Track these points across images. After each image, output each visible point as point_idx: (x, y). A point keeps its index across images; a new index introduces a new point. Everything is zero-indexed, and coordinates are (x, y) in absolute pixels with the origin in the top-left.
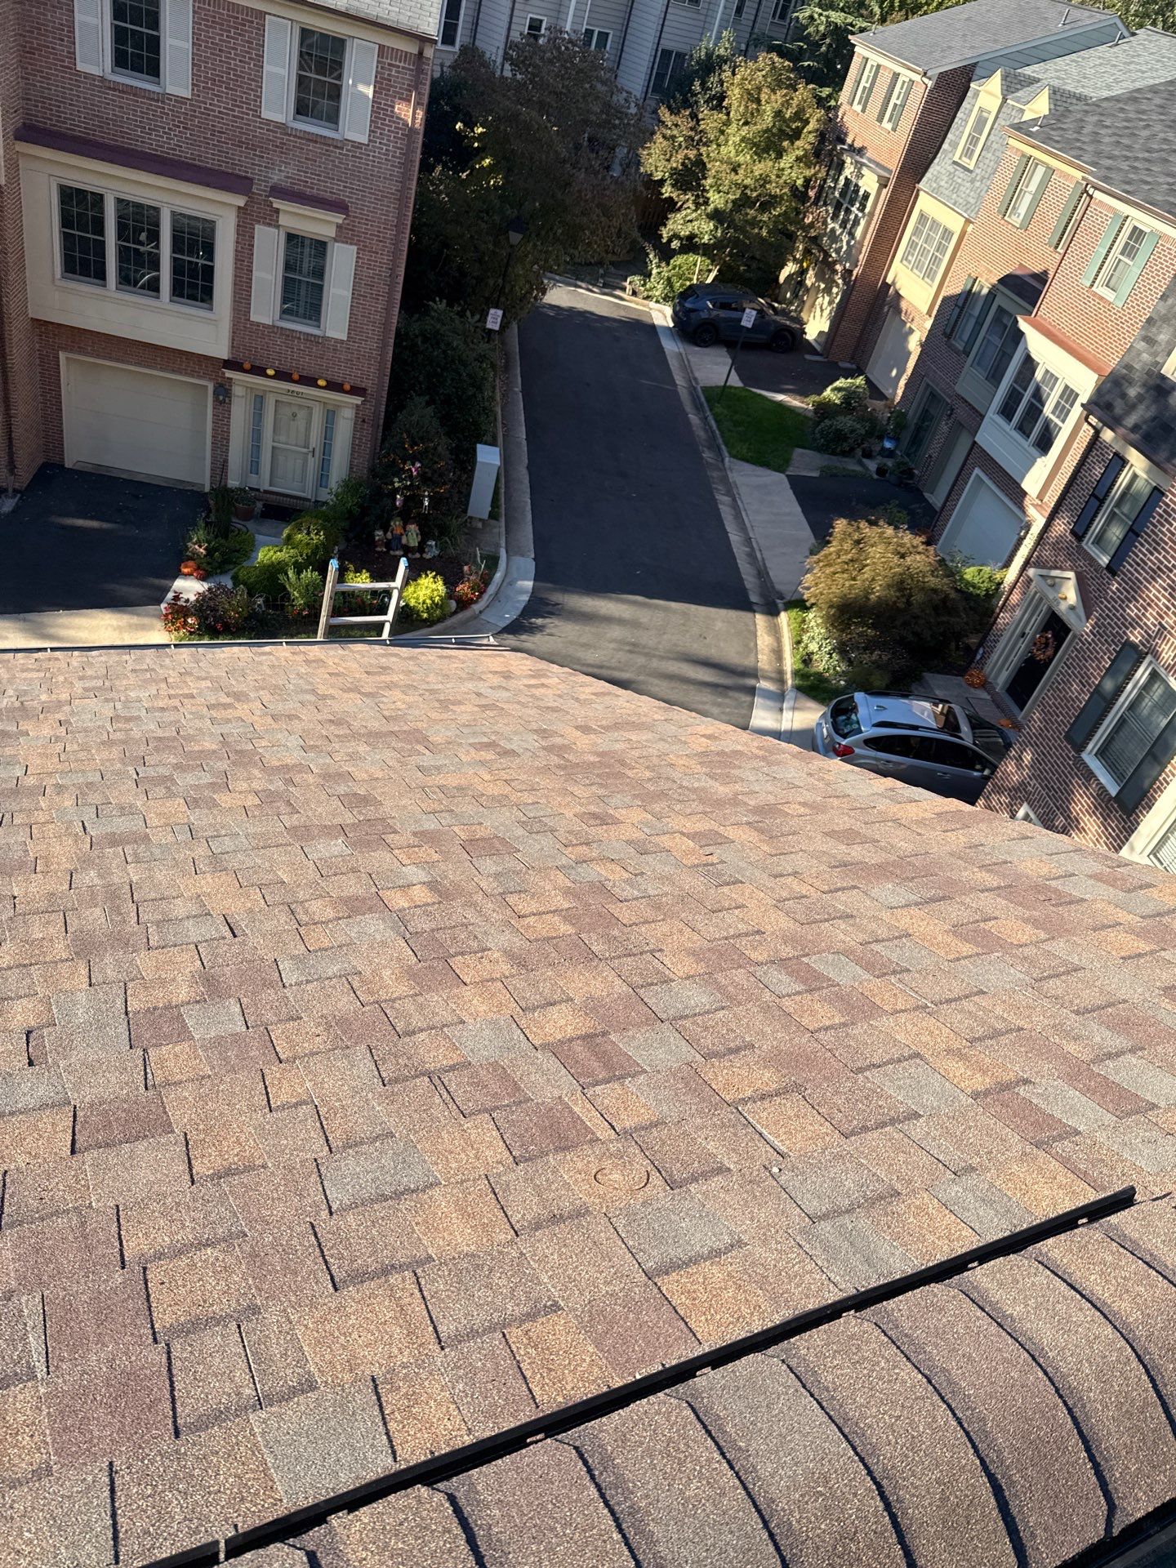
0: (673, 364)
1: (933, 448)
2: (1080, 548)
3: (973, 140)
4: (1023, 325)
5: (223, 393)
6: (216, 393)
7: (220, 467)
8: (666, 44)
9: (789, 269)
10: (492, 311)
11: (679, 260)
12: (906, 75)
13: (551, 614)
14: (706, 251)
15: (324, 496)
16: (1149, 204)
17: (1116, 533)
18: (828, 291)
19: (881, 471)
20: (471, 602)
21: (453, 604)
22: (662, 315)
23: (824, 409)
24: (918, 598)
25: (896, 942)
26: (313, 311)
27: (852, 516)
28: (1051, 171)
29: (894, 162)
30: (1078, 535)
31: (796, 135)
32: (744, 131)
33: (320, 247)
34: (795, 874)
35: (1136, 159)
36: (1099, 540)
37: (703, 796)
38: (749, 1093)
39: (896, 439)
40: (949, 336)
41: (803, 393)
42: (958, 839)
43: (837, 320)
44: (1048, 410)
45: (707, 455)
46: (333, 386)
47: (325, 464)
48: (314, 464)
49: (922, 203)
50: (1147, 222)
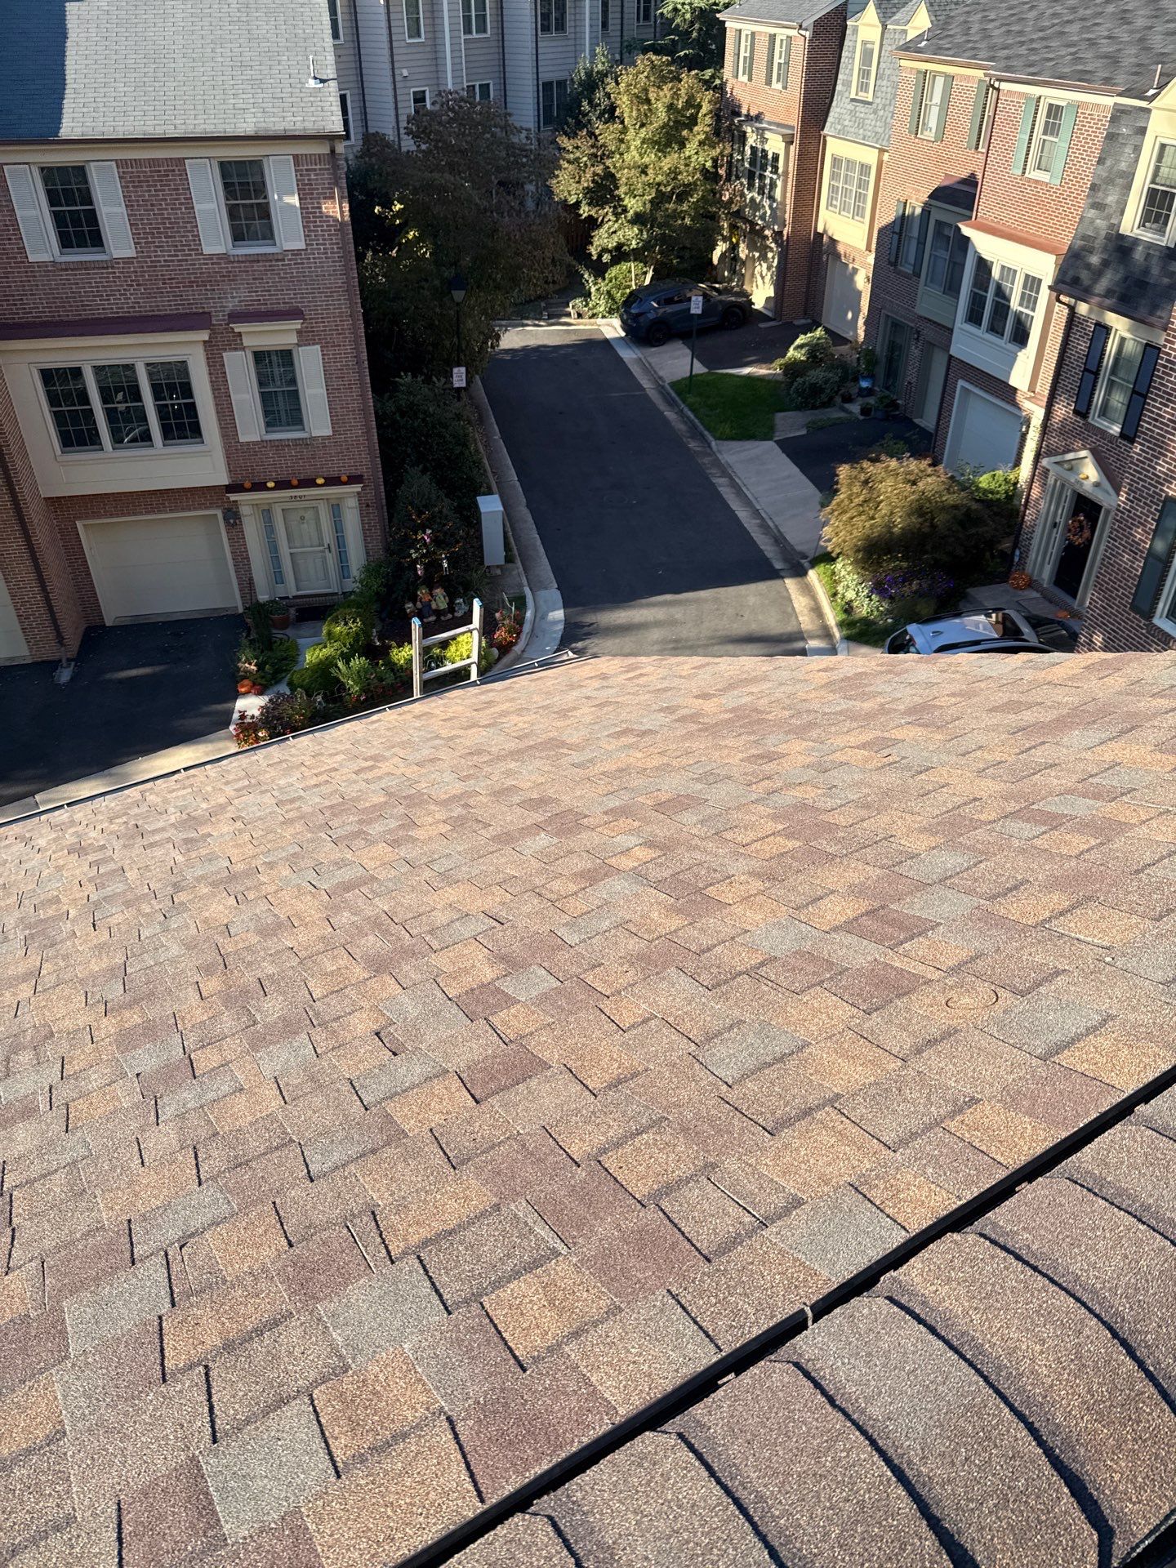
0: (636, 370)
1: (910, 374)
2: (1087, 425)
3: (865, 74)
4: (966, 231)
5: (233, 517)
6: (226, 519)
7: (248, 586)
8: (545, 76)
9: (721, 248)
10: (455, 370)
11: (613, 272)
12: (782, 34)
13: (588, 635)
14: (637, 255)
15: (351, 585)
16: (1059, 79)
17: (1119, 400)
18: (763, 257)
19: (865, 411)
20: (511, 644)
21: (495, 651)
22: (612, 328)
23: (793, 369)
24: (940, 519)
25: (1111, 772)
26: (295, 418)
27: (853, 459)
28: (950, 78)
29: (794, 119)
30: (1082, 413)
31: (693, 121)
32: (643, 133)
33: (286, 356)
34: (980, 748)
35: (1032, 41)
36: (1104, 412)
37: (851, 715)
38: (1047, 914)
39: (871, 376)
40: (895, 264)
41: (767, 360)
42: (1117, 682)
43: (781, 281)
44: (1015, 304)
45: (693, 445)
46: (332, 481)
47: (343, 556)
48: (333, 559)
49: (832, 148)
50: (1061, 96)
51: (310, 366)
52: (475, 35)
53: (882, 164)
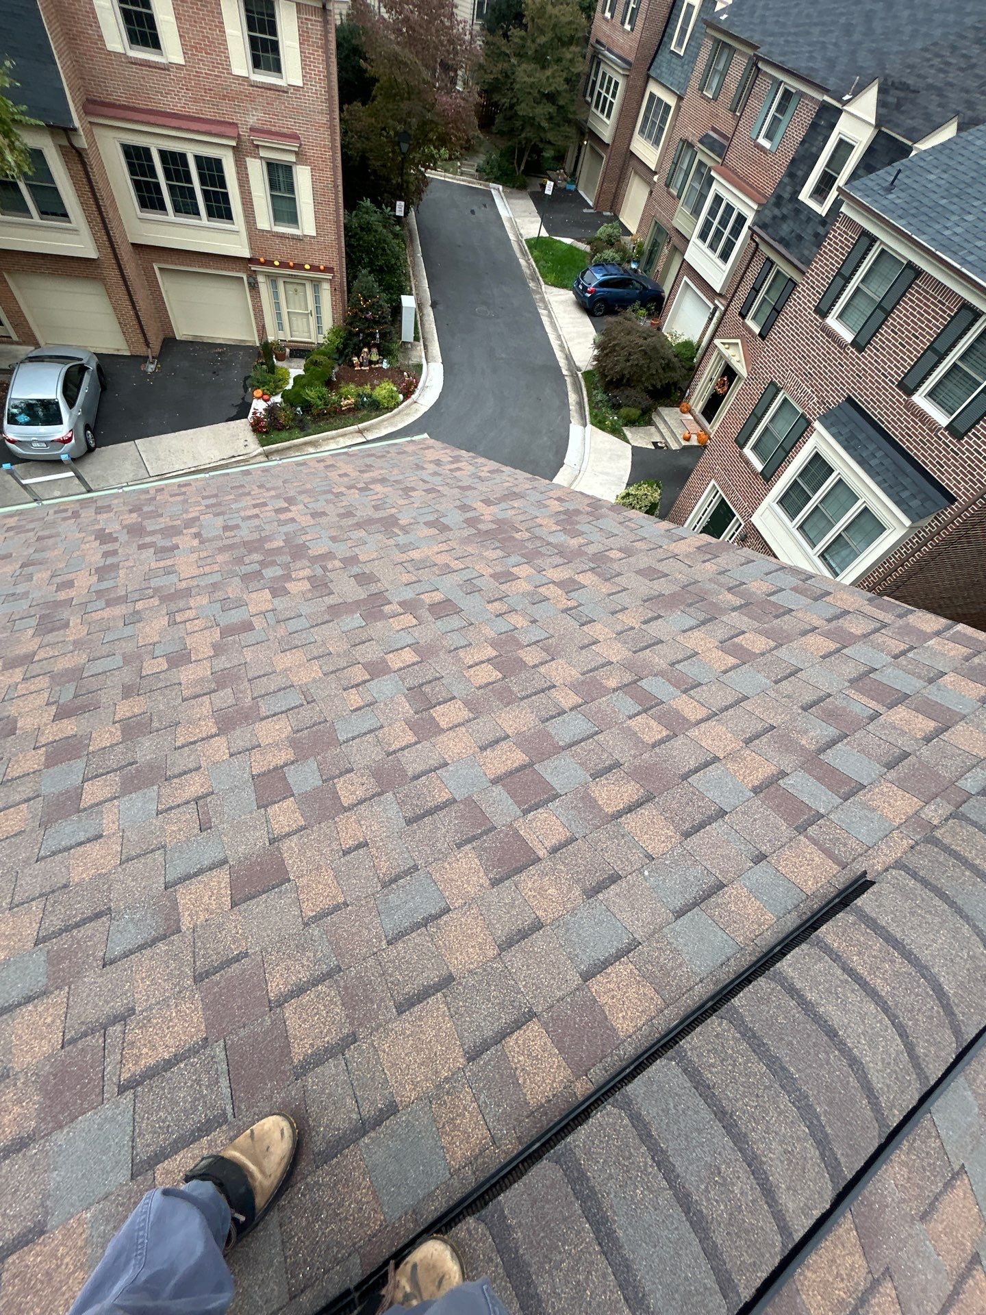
0: (507, 225)
1: (660, 266)
3: (683, 33)
4: (714, 173)
5: (253, 281)
6: (249, 281)
7: (262, 330)
10: (398, 203)
15: (322, 340)
21: (401, 397)
22: (498, 192)
23: (596, 246)
26: (293, 219)
28: (733, 51)
29: (632, 56)
30: (743, 315)
33: (288, 170)
36: (755, 317)
40: (668, 186)
44: (728, 232)
45: (532, 285)
46: (314, 268)
47: (319, 319)
48: (312, 320)
49: (653, 88)
50: (794, 85)
51: (304, 182)
53: (678, 107)
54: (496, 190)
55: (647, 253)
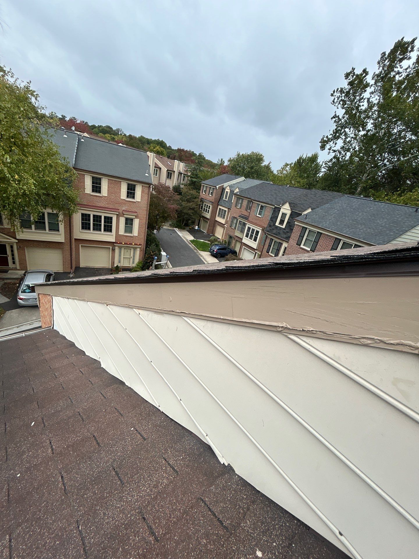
0: (182, 237)
1: (233, 245)
2: (269, 254)
3: (226, 196)
4: (246, 222)
5: (114, 248)
6: (112, 249)
7: (113, 263)
10: (155, 230)
12: (212, 187)
15: (134, 265)
16: (264, 202)
23: (212, 241)
26: (131, 232)
28: (243, 199)
29: (213, 201)
30: (268, 252)
33: (132, 220)
40: (231, 227)
43: (208, 227)
44: (254, 235)
45: (195, 251)
47: (134, 259)
48: (131, 260)
49: (219, 207)
50: (263, 204)
51: (136, 223)
52: (155, 176)
53: (229, 211)
54: (176, 230)
55: (227, 243)
